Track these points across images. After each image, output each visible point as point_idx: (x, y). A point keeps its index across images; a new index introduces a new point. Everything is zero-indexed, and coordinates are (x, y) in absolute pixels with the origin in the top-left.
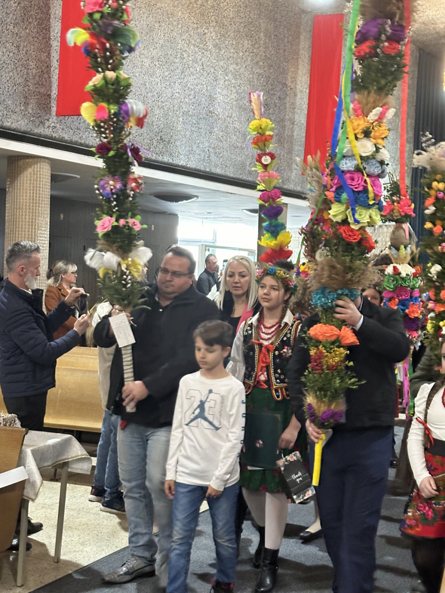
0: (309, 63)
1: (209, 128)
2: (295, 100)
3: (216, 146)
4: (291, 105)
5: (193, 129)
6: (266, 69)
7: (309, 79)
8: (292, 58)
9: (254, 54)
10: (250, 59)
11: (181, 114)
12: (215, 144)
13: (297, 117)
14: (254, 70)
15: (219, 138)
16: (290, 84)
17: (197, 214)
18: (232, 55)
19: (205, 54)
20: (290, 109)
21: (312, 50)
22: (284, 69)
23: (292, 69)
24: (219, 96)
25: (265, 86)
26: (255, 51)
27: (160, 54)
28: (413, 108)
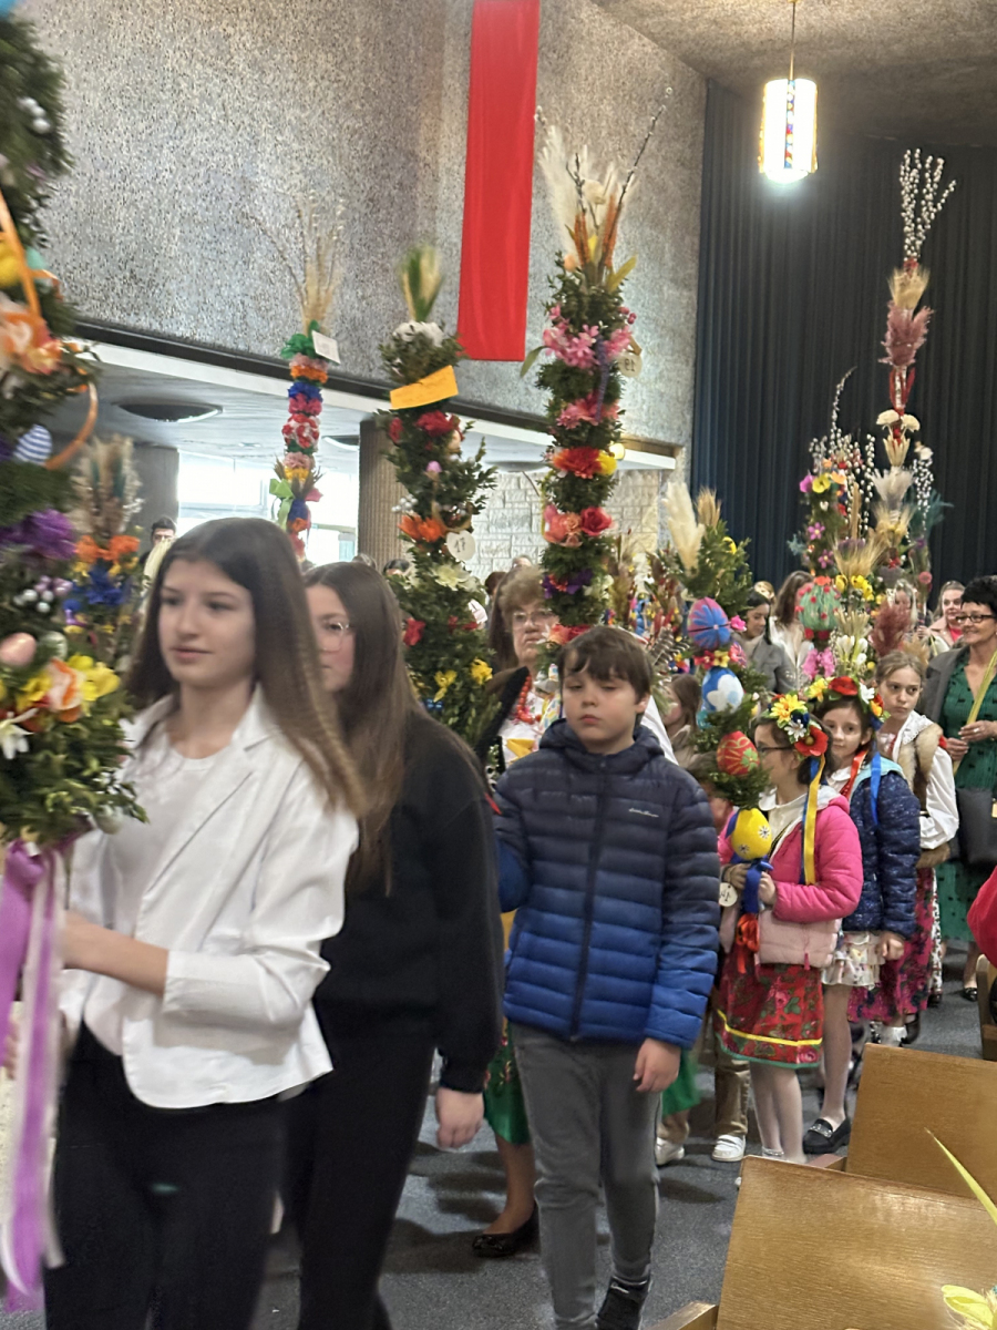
0: (466, 108)
1: (241, 251)
2: (436, 190)
3: (258, 293)
4: (427, 201)
5: (205, 254)
6: (368, 119)
7: (465, 142)
8: (428, 96)
9: (341, 84)
10: (331, 94)
11: (177, 220)
12: (257, 289)
13: (440, 227)
14: (341, 121)
15: (266, 274)
16: (424, 154)
17: (220, 447)
18: (290, 85)
19: (229, 81)
20: (425, 211)
21: (471, 78)
22: (408, 120)
23: (427, 121)
24: (263, 178)
25: (367, 157)
26: (343, 77)
27: (124, 81)
28: (696, 211)
